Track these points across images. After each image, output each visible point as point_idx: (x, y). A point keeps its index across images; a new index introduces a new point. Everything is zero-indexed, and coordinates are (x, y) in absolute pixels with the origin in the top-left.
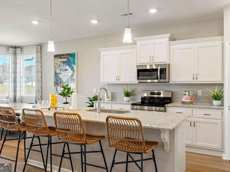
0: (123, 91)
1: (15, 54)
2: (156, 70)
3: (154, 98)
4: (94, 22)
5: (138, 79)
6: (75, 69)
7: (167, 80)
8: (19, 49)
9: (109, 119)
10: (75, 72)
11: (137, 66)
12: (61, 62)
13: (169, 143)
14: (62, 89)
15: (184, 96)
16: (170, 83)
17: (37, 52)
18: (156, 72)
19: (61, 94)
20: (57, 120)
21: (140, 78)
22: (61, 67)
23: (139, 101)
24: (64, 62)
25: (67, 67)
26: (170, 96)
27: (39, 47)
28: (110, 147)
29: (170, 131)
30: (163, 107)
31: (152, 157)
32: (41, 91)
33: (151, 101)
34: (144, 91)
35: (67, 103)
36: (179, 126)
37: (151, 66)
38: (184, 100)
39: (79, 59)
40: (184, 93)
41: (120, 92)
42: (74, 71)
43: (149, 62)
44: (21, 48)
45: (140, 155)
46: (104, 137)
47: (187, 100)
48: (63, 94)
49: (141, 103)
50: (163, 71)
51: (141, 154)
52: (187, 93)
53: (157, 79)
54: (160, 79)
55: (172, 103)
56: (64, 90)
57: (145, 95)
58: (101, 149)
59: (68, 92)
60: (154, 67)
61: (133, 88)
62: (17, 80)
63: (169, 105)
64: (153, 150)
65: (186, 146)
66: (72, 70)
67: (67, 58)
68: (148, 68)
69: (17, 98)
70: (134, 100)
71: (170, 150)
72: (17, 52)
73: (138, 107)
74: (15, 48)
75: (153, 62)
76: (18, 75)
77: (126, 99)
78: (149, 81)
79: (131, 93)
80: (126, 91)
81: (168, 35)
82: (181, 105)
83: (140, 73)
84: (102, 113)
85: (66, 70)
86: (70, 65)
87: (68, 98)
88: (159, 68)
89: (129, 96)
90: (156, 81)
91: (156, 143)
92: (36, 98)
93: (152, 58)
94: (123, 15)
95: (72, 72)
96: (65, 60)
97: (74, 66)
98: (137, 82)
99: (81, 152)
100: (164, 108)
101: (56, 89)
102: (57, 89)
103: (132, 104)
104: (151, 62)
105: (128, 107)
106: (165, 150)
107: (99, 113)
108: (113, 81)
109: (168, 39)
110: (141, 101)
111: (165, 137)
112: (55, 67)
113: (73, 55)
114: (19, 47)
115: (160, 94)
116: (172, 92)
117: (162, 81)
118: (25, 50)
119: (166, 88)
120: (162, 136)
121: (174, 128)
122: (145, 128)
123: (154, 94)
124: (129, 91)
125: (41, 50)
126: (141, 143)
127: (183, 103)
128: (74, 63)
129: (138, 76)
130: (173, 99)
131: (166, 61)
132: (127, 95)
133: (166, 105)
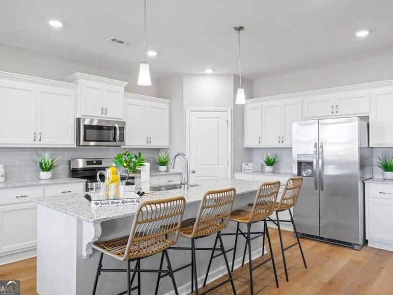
2: (112, 128)
43: (100, 116)
75: (106, 116)
77: (44, 175)
81: (127, 83)
83: (87, 131)
88: (118, 126)
93: (105, 110)
98: (74, 144)
104: (102, 116)
109: (123, 89)
115: (100, 163)
123: (91, 163)
129: (85, 134)
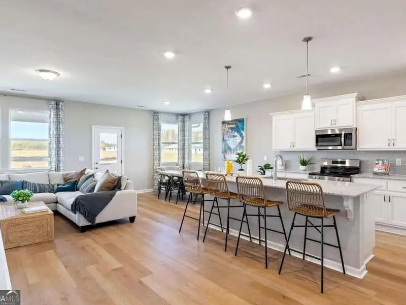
0: (299, 159)
1: (184, 121)
2: (340, 135)
3: (336, 168)
4: (267, 86)
5: (317, 145)
6: (244, 136)
7: (353, 147)
8: (187, 117)
9: (289, 184)
10: (244, 138)
11: (316, 131)
12: (229, 128)
13: (353, 211)
14: (238, 156)
15: (377, 166)
16: (358, 150)
17: (205, 118)
18: (340, 138)
19: (236, 161)
20: (239, 185)
21: (319, 144)
22: (229, 134)
23: (318, 170)
24: (232, 129)
25: (236, 134)
26: (358, 166)
27: (207, 114)
28: (290, 210)
29: (354, 198)
30: (349, 177)
31: (333, 224)
32: (209, 158)
33: (333, 170)
34: (324, 160)
35: (243, 170)
36: (365, 195)
37: (332, 130)
38: (376, 170)
39: (248, 125)
40: (377, 162)
41: (295, 160)
42: (242, 138)
43: (331, 126)
44: (189, 115)
45: (320, 220)
46: (282, 203)
47: (380, 171)
48: (238, 161)
49: (320, 173)
50: (348, 136)
51: (322, 218)
52: (381, 162)
53: (341, 145)
54: (345, 145)
55: (361, 173)
56: (239, 157)
57: (326, 164)
58: (280, 214)
59: (243, 159)
60: (338, 132)
61: (310, 156)
62: (186, 147)
63: (355, 176)
64: (334, 216)
65: (376, 224)
66: (240, 136)
67: (236, 124)
68: (329, 132)
69: (185, 166)
70: (312, 169)
71: (354, 219)
72: (186, 119)
73: (317, 177)
74: (184, 115)
75: (336, 126)
76: (186, 143)
77: (302, 168)
78: (330, 148)
79: (309, 162)
80: (302, 159)
81: (356, 94)
82: (372, 176)
83: (319, 139)
84: (278, 181)
85: (235, 136)
86: (238, 132)
87: (243, 165)
88: (343, 133)
89: (306, 165)
90: (339, 147)
91: (338, 211)
92: (204, 166)
93: (334, 121)
94: (299, 77)
95: (240, 138)
96: (234, 126)
97: (243, 132)
98: (315, 149)
99: (259, 216)
100: (349, 179)
101: (224, 157)
102: (226, 157)
103: (310, 174)
104: (333, 126)
105: (305, 177)
106: (348, 219)
107: (275, 180)
108: (287, 147)
109: (354, 99)
110: (320, 171)
111: (349, 205)
112: (223, 134)
113: (241, 121)
114: (187, 114)
115: (344, 162)
116: (360, 161)
117: (347, 147)
118: (193, 117)
119: (352, 156)
120: (345, 203)
121: (359, 196)
122: (326, 194)
123: (337, 162)
124: (306, 158)
125: (209, 116)
126: (322, 209)
127: (376, 174)
128: (243, 129)
129: (317, 141)
130: (362, 169)
131: (351, 125)
132: (304, 163)
133: (352, 176)
